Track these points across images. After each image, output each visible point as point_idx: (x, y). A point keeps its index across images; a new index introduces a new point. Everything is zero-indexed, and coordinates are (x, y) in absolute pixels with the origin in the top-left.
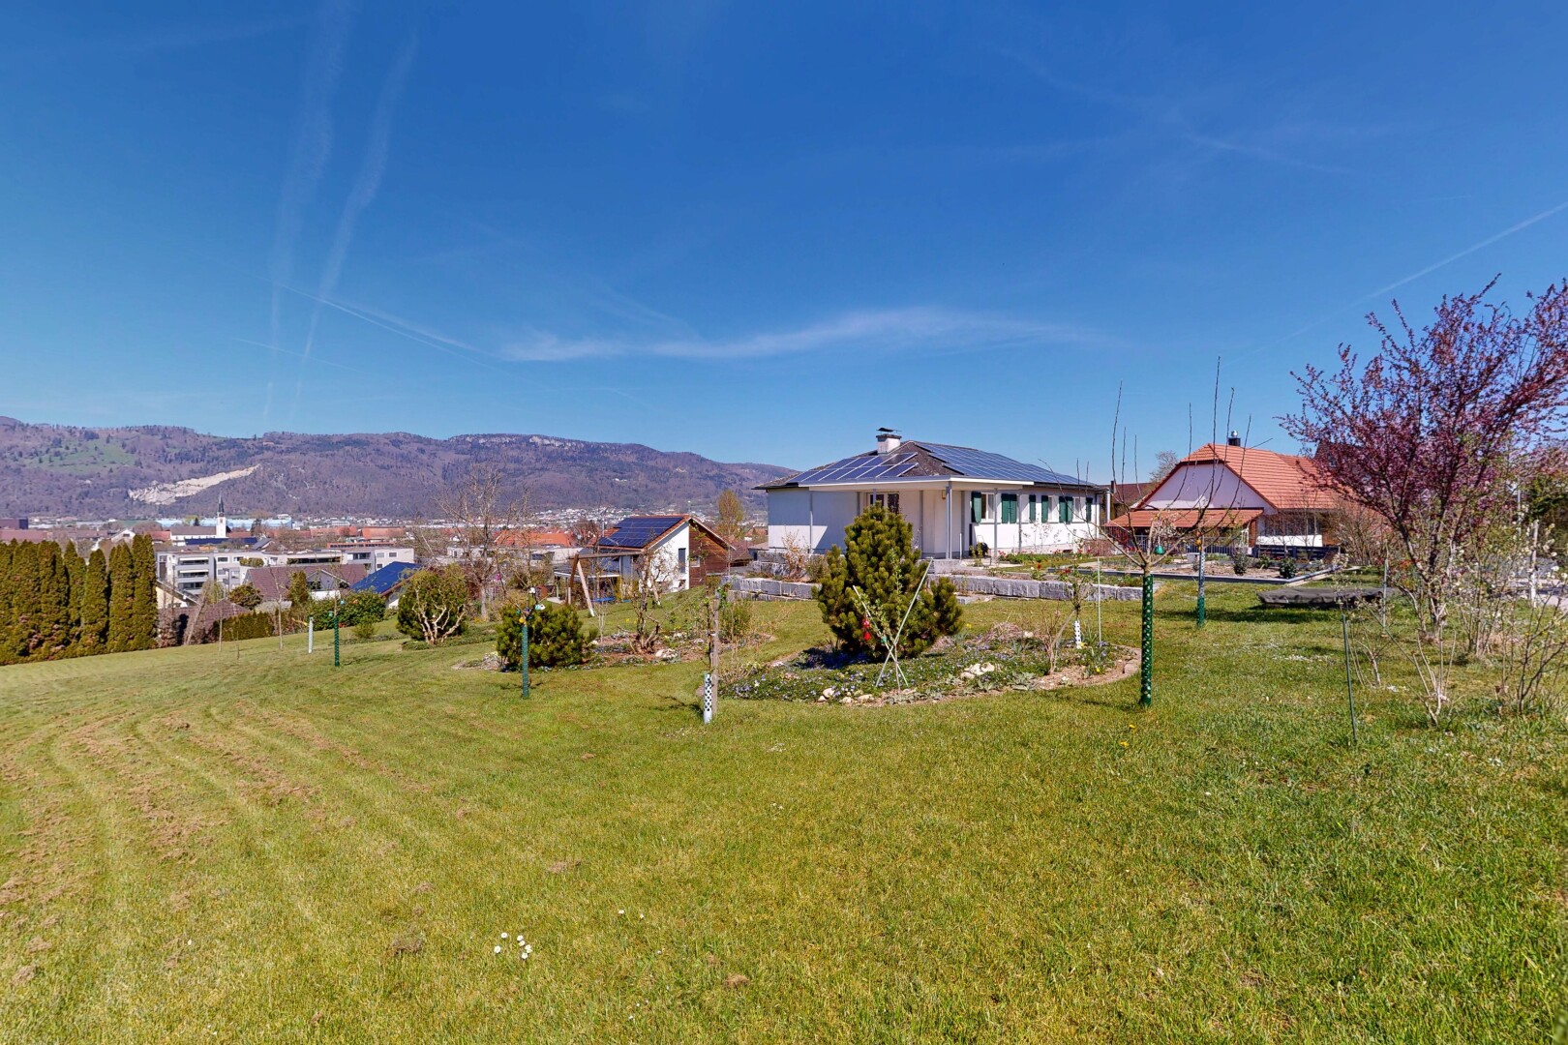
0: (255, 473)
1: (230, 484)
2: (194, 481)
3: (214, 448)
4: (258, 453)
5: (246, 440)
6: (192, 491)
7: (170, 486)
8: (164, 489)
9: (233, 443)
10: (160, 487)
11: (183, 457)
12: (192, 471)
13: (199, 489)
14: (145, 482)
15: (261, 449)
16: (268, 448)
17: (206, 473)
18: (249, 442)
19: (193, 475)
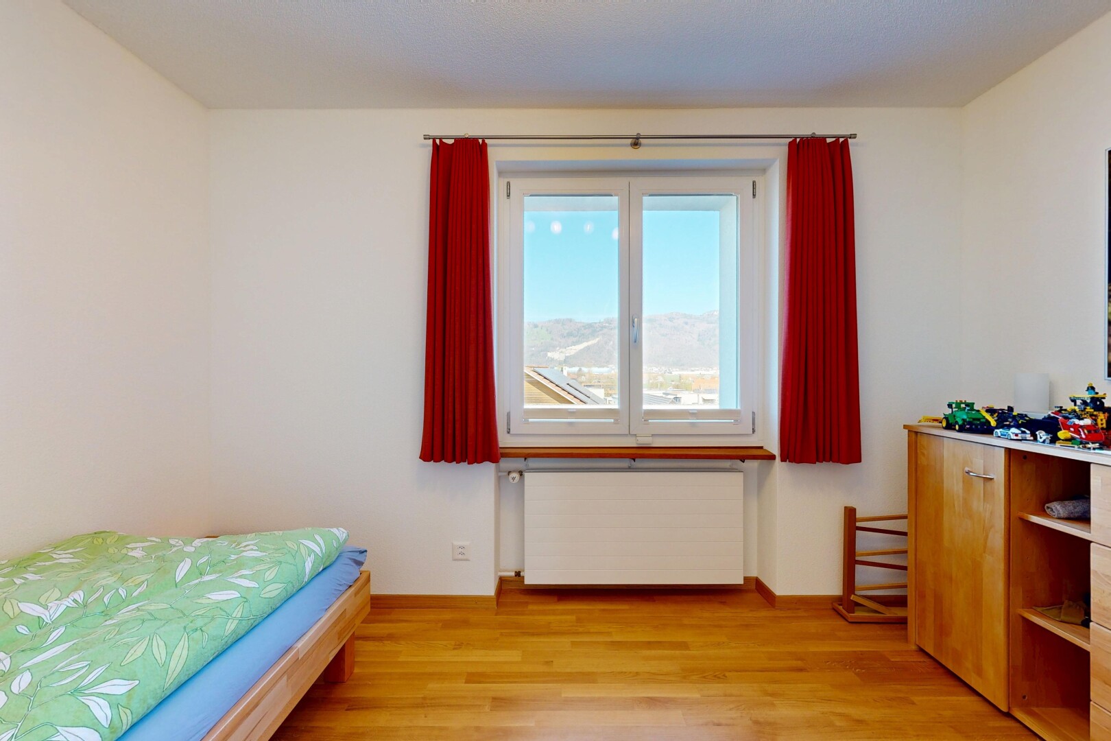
0: (598, 342)
1: (588, 348)
2: (573, 347)
3: (583, 329)
4: (600, 330)
5: (596, 323)
6: (573, 352)
7: (564, 350)
8: (561, 352)
9: (590, 326)
10: (560, 350)
11: (570, 334)
12: (573, 342)
13: (575, 351)
14: (553, 348)
15: (603, 327)
16: (605, 327)
17: (577, 343)
18: (597, 325)
19: (574, 344)
